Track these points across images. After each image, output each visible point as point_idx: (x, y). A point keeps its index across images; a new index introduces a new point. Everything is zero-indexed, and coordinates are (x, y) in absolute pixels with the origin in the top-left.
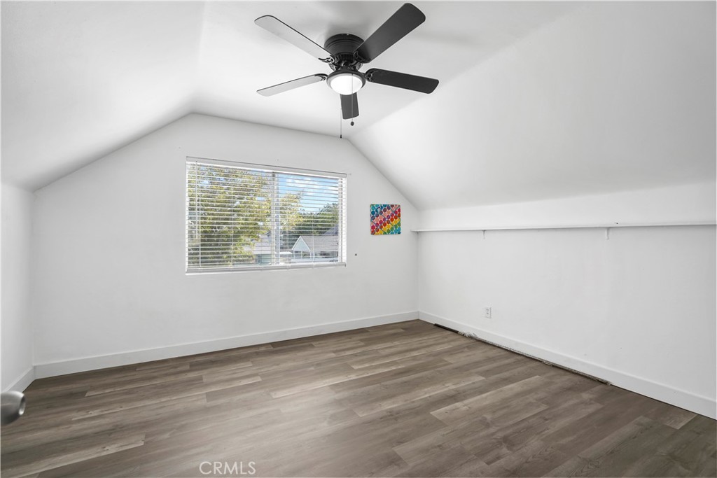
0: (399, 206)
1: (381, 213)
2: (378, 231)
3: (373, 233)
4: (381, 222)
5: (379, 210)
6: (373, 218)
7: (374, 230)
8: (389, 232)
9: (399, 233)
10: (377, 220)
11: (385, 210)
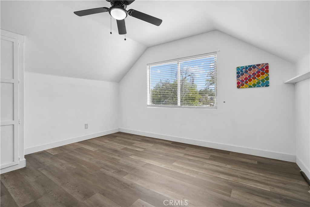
0: (267, 64)
1: (246, 72)
2: (243, 85)
3: (238, 87)
4: (246, 79)
5: (244, 70)
6: (238, 77)
7: (240, 85)
8: (254, 86)
9: (267, 86)
10: (243, 77)
11: (250, 70)
